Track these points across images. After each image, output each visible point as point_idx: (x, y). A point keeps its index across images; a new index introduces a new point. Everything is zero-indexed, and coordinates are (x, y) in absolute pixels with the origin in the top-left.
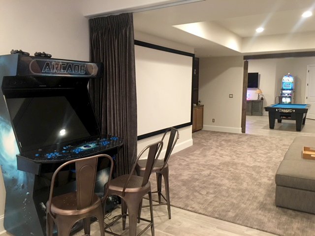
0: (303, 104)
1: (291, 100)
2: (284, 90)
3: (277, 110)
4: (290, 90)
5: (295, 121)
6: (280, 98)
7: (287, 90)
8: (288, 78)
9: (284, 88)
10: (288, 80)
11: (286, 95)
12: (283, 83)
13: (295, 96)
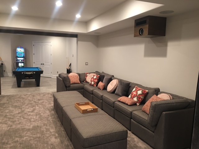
0: (32, 67)
1: (24, 64)
2: (18, 57)
3: (22, 73)
4: (22, 57)
5: (34, 80)
6: (17, 64)
7: (21, 57)
8: (20, 49)
9: (18, 56)
10: (20, 50)
11: (20, 61)
12: (17, 52)
13: (26, 62)
